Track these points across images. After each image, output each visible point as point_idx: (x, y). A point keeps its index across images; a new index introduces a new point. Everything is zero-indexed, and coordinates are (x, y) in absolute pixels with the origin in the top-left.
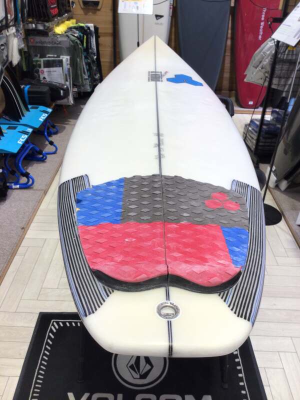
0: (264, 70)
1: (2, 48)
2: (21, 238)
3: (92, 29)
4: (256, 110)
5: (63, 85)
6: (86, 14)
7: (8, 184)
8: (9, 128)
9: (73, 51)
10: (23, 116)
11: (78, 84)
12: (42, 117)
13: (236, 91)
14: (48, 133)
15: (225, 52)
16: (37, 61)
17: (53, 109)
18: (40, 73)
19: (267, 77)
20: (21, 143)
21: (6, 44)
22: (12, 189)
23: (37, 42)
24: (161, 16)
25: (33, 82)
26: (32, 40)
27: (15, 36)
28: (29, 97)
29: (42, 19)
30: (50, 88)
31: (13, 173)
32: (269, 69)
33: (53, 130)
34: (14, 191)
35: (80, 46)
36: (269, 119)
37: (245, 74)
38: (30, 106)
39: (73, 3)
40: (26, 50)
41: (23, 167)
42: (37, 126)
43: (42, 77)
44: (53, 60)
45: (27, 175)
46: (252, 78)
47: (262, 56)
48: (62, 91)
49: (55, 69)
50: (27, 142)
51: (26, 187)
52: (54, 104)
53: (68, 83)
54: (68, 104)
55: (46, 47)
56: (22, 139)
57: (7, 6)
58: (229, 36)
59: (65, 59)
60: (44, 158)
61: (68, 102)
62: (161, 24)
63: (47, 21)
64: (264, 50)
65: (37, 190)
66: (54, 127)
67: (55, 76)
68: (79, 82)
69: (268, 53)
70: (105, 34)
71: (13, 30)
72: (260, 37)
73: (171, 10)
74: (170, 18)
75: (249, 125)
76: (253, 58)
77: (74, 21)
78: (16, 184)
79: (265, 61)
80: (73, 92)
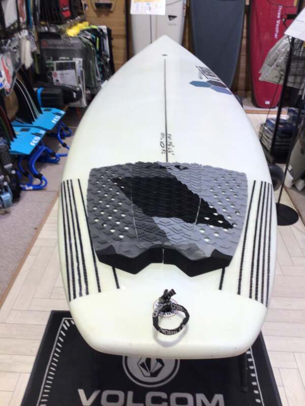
0: (279, 68)
1: (15, 50)
2: (34, 238)
3: (105, 31)
4: (271, 110)
5: (76, 87)
6: (99, 16)
7: (21, 186)
8: (23, 130)
9: (86, 53)
10: (36, 118)
11: (90, 86)
12: (55, 120)
13: (252, 91)
14: (61, 135)
15: (240, 51)
16: (50, 64)
17: (66, 111)
18: (53, 76)
19: (282, 75)
20: (34, 145)
21: (19, 47)
22: (26, 190)
23: (50, 45)
24: (174, 17)
25: (46, 85)
26: (45, 43)
27: (28, 39)
28: (42, 100)
29: (55, 22)
30: (63, 90)
31: (26, 174)
32: (284, 67)
33: (68, 132)
34: (28, 192)
35: (93, 48)
36: (285, 118)
37: (259, 73)
38: (42, 109)
39: (86, 5)
40: (39, 52)
41: (36, 169)
42: (50, 128)
43: (54, 79)
44: (66, 63)
45: (40, 177)
46: (267, 77)
47: (277, 54)
48: (75, 94)
49: (68, 71)
50: (40, 144)
51: (39, 188)
52: (67, 107)
53: (81, 86)
54: (81, 106)
55: (58, 50)
56: (35, 140)
57: (19, 9)
58: (245, 35)
59: (78, 61)
60: (58, 159)
62: (175, 25)
63: (59, 24)
64: (279, 48)
65: (50, 191)
66: (67, 129)
67: (68, 78)
68: (92, 84)
69: (283, 50)
70: (118, 36)
71: (25, 33)
72: (276, 36)
73: (185, 10)
74: (184, 18)
75: (265, 125)
76: (268, 56)
77: (87, 23)
78: (29, 185)
79: (280, 59)
80: (86, 94)
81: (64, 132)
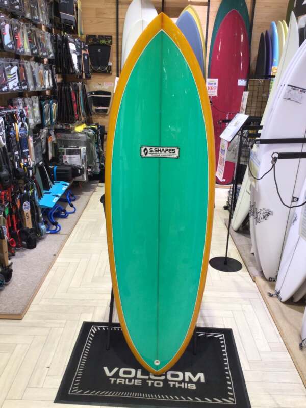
5: (80, 166)
8: (46, 193)
9: (87, 144)
10: (51, 187)
14: (70, 200)
16: (62, 150)
17: (71, 183)
18: (63, 158)
20: (55, 202)
22: (45, 233)
23: (62, 137)
25: (58, 164)
26: (59, 136)
28: (57, 174)
29: (67, 122)
30: (71, 168)
33: (73, 198)
34: (47, 235)
38: (54, 181)
40: (55, 142)
41: (54, 219)
43: (64, 161)
44: (74, 150)
45: (56, 224)
48: (79, 170)
49: (75, 155)
51: (55, 232)
53: (83, 166)
55: (68, 140)
56: (55, 199)
59: (83, 149)
60: (67, 215)
61: (83, 179)
63: (71, 123)
65: (62, 234)
67: (75, 160)
68: (93, 164)
78: (48, 230)
80: (87, 171)
81: (71, 197)
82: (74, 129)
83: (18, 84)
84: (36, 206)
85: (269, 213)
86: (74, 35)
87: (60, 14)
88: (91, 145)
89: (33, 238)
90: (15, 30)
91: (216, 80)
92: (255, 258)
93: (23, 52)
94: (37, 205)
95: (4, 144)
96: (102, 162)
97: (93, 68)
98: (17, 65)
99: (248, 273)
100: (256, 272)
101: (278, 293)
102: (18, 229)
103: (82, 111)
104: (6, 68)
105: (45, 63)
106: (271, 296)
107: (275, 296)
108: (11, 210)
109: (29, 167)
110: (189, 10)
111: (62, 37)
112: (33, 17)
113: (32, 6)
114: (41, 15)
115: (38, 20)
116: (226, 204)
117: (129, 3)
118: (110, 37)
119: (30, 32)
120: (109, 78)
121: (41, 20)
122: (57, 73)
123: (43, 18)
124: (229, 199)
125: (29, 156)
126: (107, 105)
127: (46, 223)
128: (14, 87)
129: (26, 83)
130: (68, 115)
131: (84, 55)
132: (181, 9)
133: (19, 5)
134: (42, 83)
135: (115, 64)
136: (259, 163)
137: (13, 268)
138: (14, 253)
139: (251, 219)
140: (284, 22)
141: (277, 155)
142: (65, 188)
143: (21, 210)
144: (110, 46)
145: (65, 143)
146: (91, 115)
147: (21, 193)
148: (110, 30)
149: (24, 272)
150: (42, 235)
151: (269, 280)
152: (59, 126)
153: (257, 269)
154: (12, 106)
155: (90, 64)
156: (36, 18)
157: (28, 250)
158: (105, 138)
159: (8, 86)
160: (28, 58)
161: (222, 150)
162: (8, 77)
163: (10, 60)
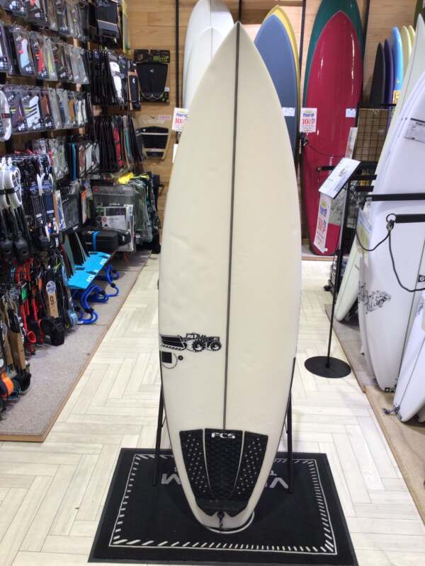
5: (125, 231)
8: (77, 269)
9: (135, 200)
10: (85, 260)
11: (139, 230)
14: (110, 277)
16: (101, 209)
17: (112, 255)
18: (102, 221)
20: (90, 281)
22: (76, 324)
23: (101, 192)
25: (96, 228)
26: (97, 190)
33: (115, 275)
34: (79, 326)
38: (90, 252)
40: (91, 198)
41: (89, 305)
43: (103, 225)
44: (117, 210)
45: (91, 311)
48: (123, 237)
49: (117, 217)
51: (89, 322)
53: (130, 230)
54: (128, 251)
55: (109, 196)
56: (91, 278)
59: (129, 207)
60: (106, 299)
61: (129, 249)
63: (113, 173)
65: (101, 325)
66: (115, 272)
67: (118, 223)
68: (142, 229)
78: (80, 319)
80: (135, 238)
81: (112, 274)
82: (117, 179)
83: (40, 121)
84: (64, 288)
85: (385, 298)
86: (118, 51)
87: (97, 22)
88: (140, 201)
89: (59, 331)
90: (36, 47)
91: (314, 110)
92: (365, 360)
93: (47, 76)
94: (66, 285)
95: (21, 203)
96: (156, 225)
97: (143, 95)
98: (38, 95)
99: (355, 381)
100: (367, 380)
101: (397, 410)
102: (39, 319)
103: (128, 154)
104: (23, 100)
105: (78, 90)
106: (387, 413)
107: (393, 413)
108: (29, 293)
109: (54, 234)
110: (277, 13)
111: (100, 54)
112: (61, 28)
113: (59, 13)
114: (71, 24)
115: (68, 32)
116: (327, 284)
117: (193, 5)
118: (167, 53)
119: (56, 48)
120: (165, 108)
121: (72, 31)
122: (94, 103)
123: (74, 29)
124: (331, 277)
125: (54, 219)
126: (164, 147)
127: (77, 310)
128: (34, 124)
129: (50, 119)
130: (108, 161)
131: (131, 77)
132: (266, 12)
133: (40, 12)
134: (72, 118)
135: (174, 89)
136: (371, 228)
137: (32, 371)
138: (35, 351)
139: (360, 305)
140: (411, 27)
141: (393, 218)
142: (103, 262)
143: (44, 292)
144: (167, 65)
145: (104, 199)
146: (141, 161)
147: (44, 270)
148: (167, 43)
149: (46, 378)
150: (71, 326)
151: (385, 392)
152: (96, 177)
153: (369, 375)
154: (31, 150)
155: (139, 90)
156: (64, 29)
157: (53, 347)
158: (159, 191)
159: (25, 123)
160: (53, 84)
161: (321, 208)
162: (26, 111)
163: (29, 87)
